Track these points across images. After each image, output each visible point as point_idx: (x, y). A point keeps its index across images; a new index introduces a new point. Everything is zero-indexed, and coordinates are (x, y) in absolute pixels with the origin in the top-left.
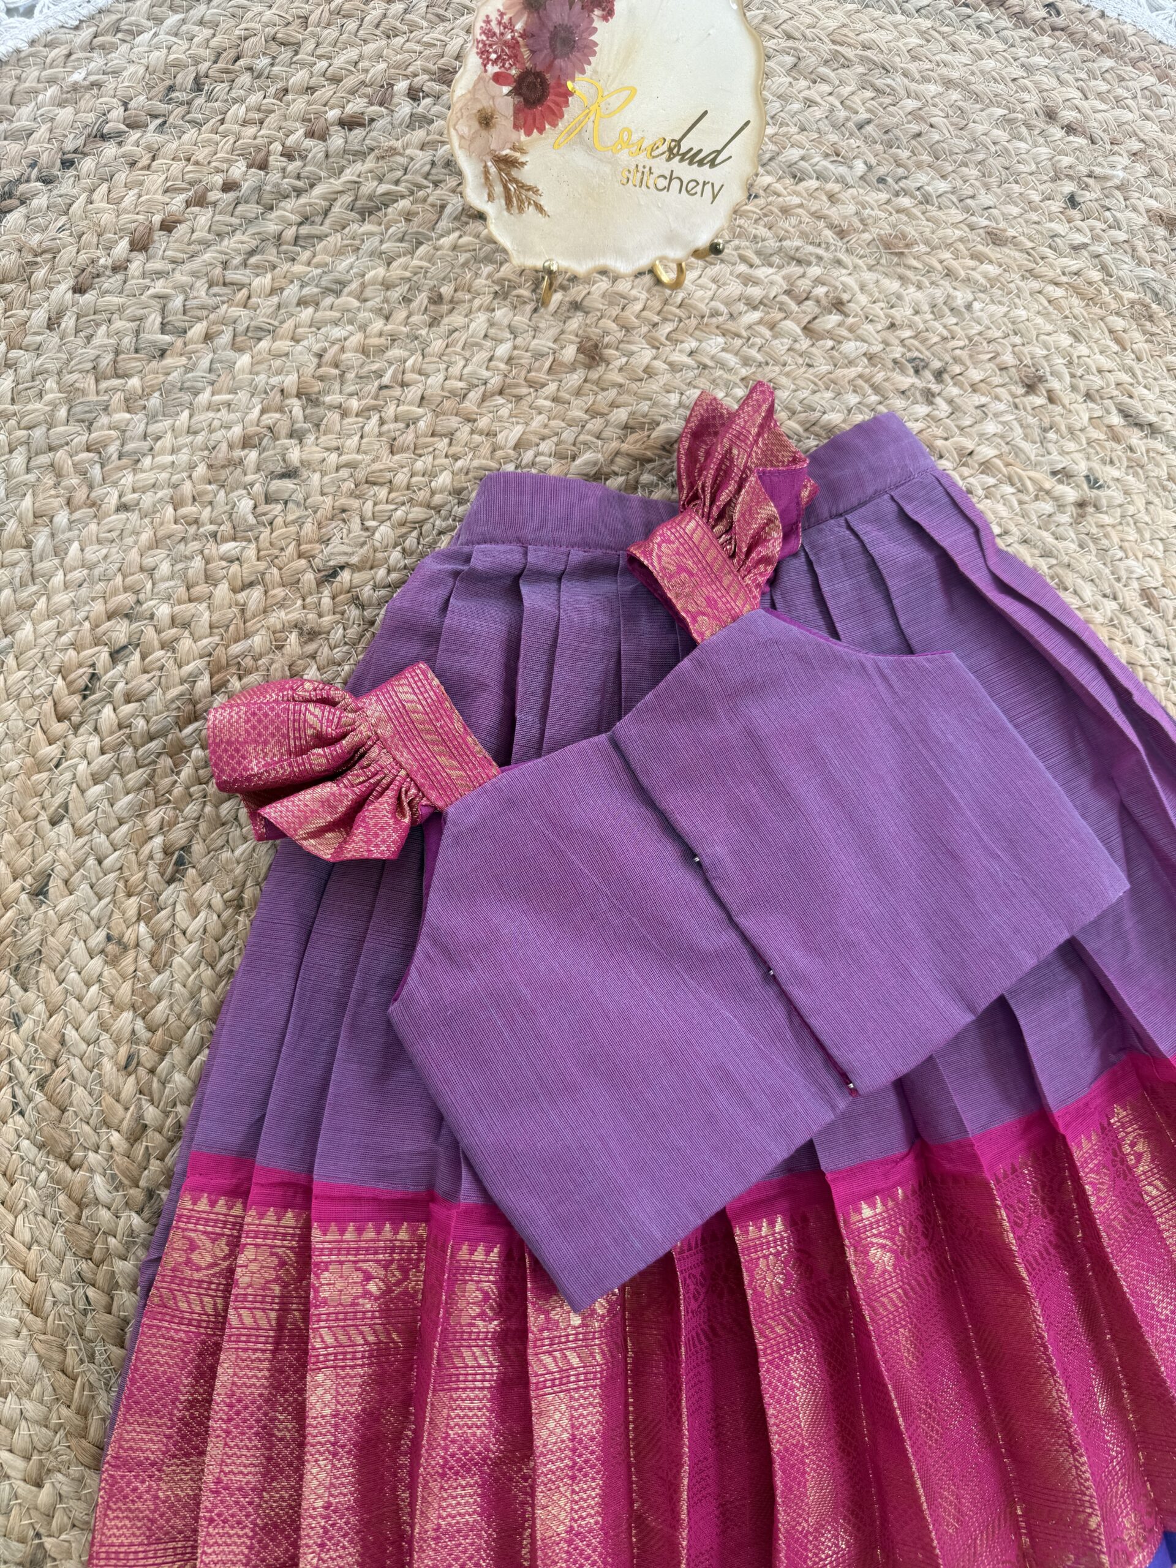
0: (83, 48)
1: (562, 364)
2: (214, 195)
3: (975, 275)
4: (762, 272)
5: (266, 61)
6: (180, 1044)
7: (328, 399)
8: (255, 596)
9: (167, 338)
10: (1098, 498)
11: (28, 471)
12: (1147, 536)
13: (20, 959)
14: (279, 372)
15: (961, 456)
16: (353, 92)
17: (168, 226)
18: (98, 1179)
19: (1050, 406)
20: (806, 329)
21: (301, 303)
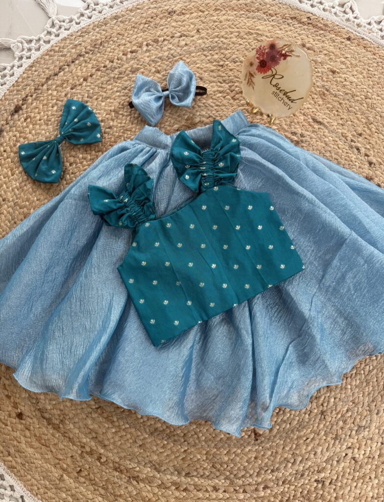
0: (78, 36)
2: (102, 68)
4: (223, 85)
5: (116, 39)
7: (120, 112)
9: (89, 99)
10: (303, 140)
12: (315, 149)
14: (111, 106)
16: (134, 45)
17: (91, 76)
20: (232, 98)
21: (117, 91)
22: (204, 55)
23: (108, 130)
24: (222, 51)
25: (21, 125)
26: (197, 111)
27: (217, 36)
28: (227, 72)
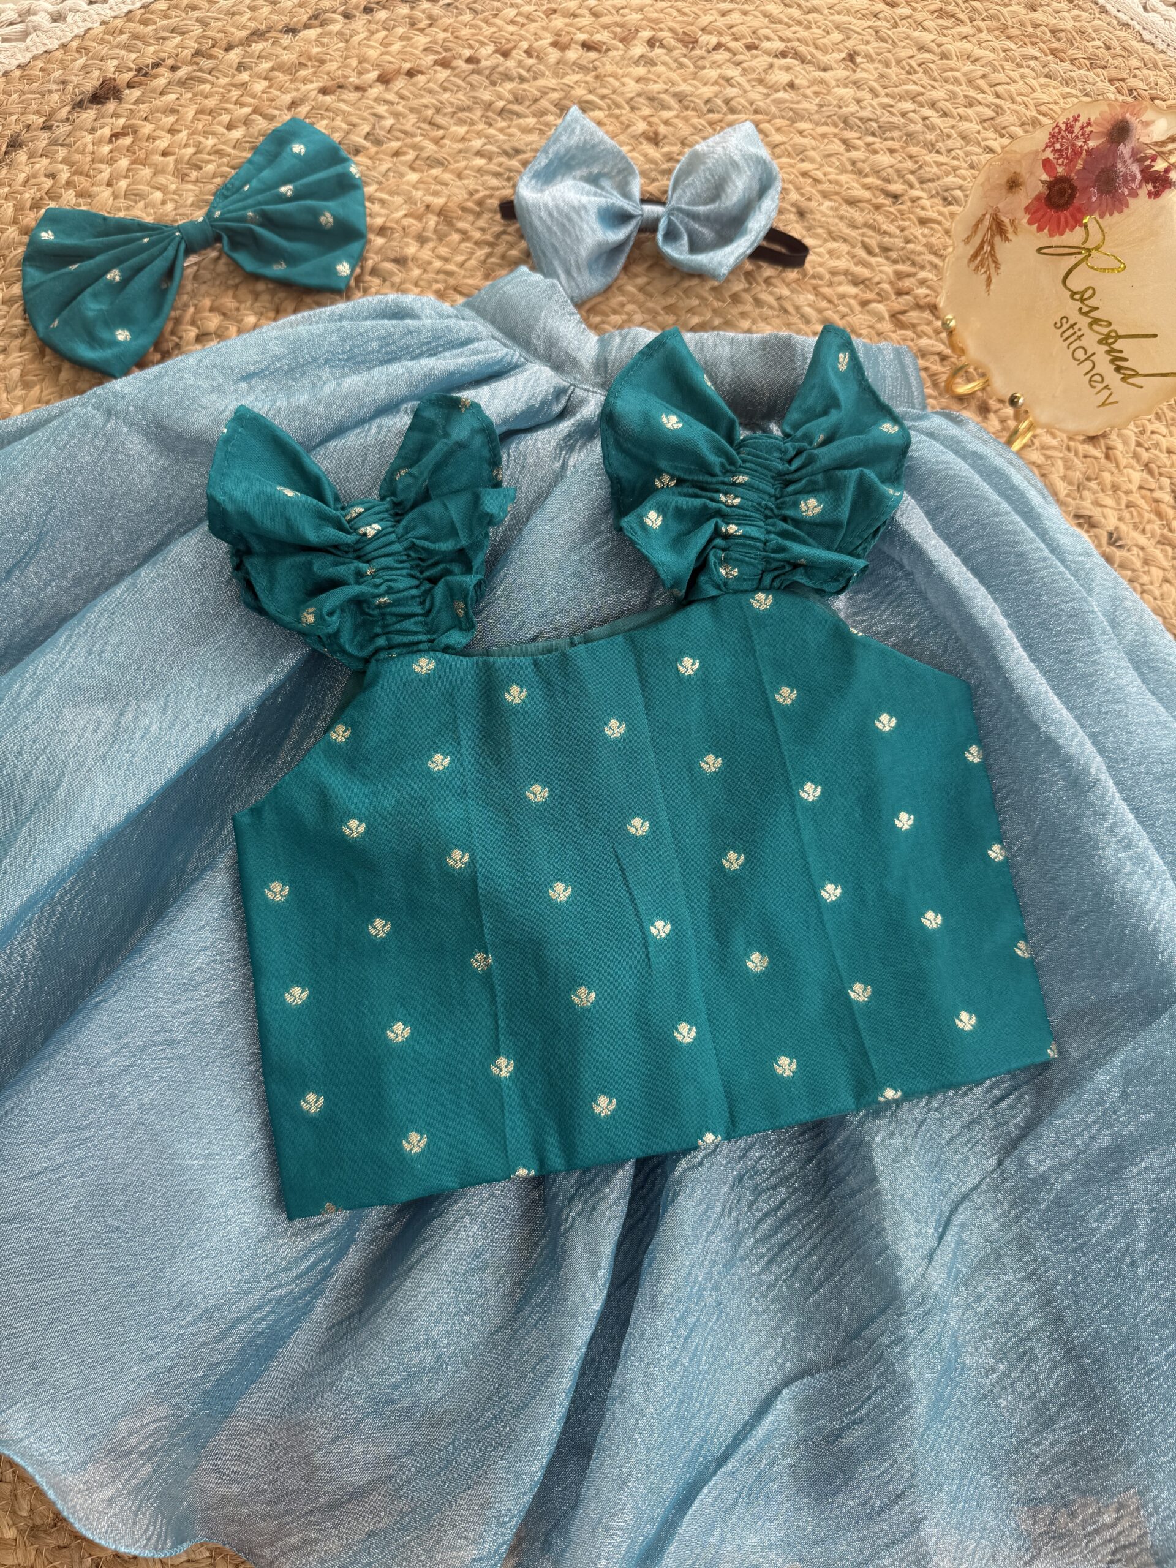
17: (411, 74)
19: (1103, 461)
20: (893, 316)
21: (479, 153)
22: (845, 142)
23: (388, 266)
24: (913, 150)
25: (90, 148)
26: (743, 315)
27: (913, 99)
28: (907, 223)
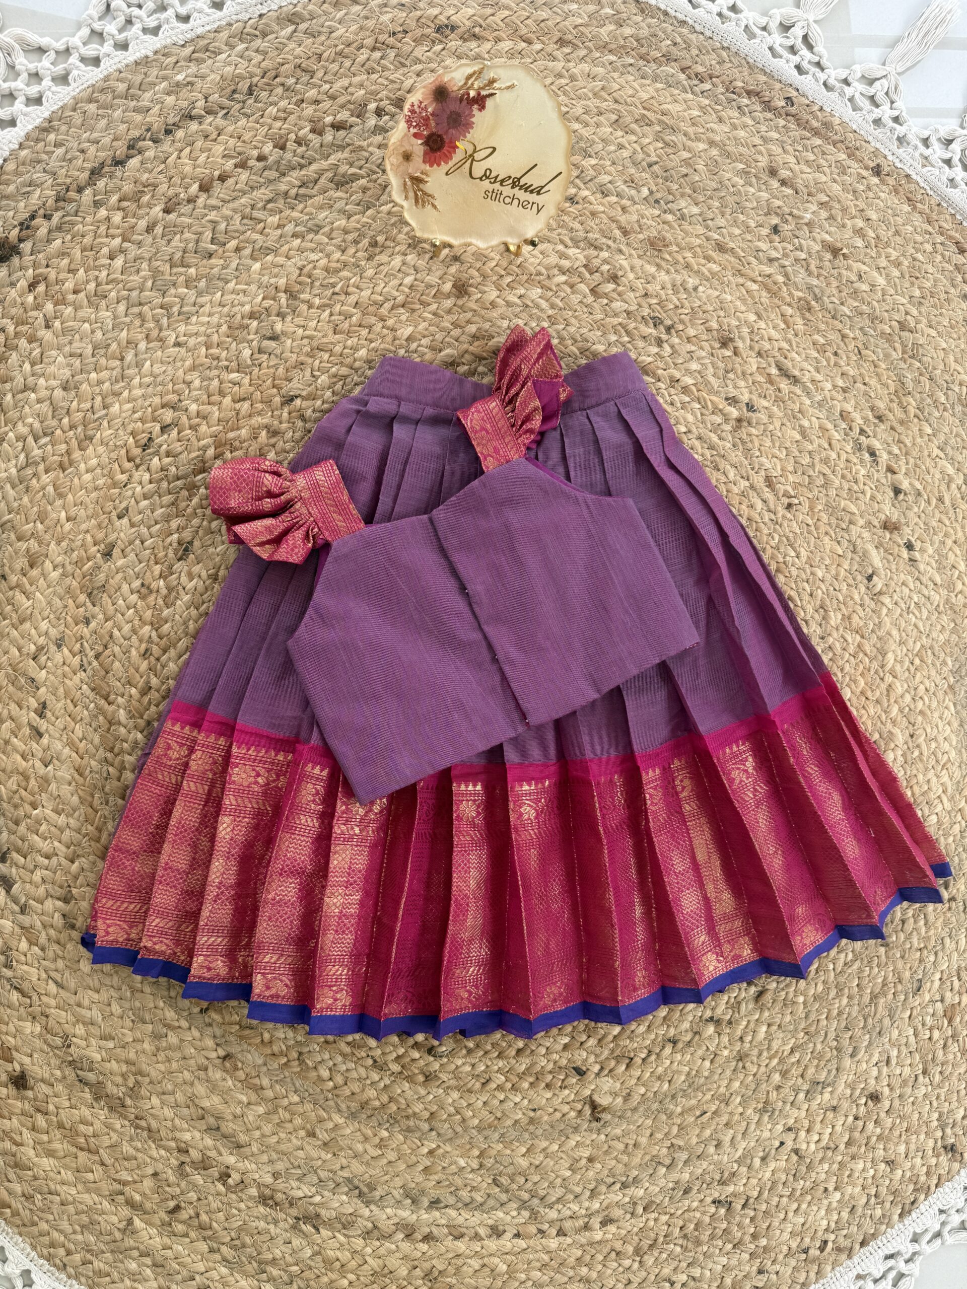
0: (185, 60)
1: (442, 293)
2: (252, 163)
3: (703, 269)
4: (572, 252)
5: (292, 81)
6: (175, 648)
7: (302, 296)
8: (246, 405)
10: (751, 418)
11: (126, 315)
12: (777, 445)
13: (93, 589)
15: (671, 381)
18: (122, 711)
19: (734, 357)
